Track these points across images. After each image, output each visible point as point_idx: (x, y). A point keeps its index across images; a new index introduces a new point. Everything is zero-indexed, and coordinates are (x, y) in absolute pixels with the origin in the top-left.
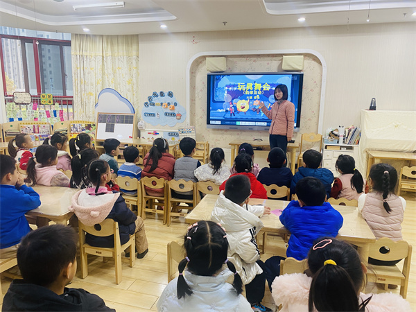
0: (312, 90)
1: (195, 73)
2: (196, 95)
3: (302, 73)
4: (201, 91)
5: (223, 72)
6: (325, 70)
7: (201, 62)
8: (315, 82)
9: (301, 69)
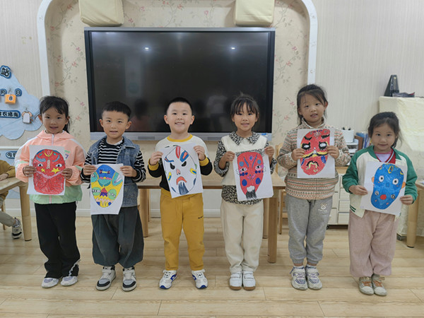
0: (289, 64)
1: (58, 28)
2: (65, 74)
3: (272, 29)
4: (75, 64)
5: (119, 25)
6: (314, 23)
7: (70, 7)
8: (294, 48)
9: (270, 21)
